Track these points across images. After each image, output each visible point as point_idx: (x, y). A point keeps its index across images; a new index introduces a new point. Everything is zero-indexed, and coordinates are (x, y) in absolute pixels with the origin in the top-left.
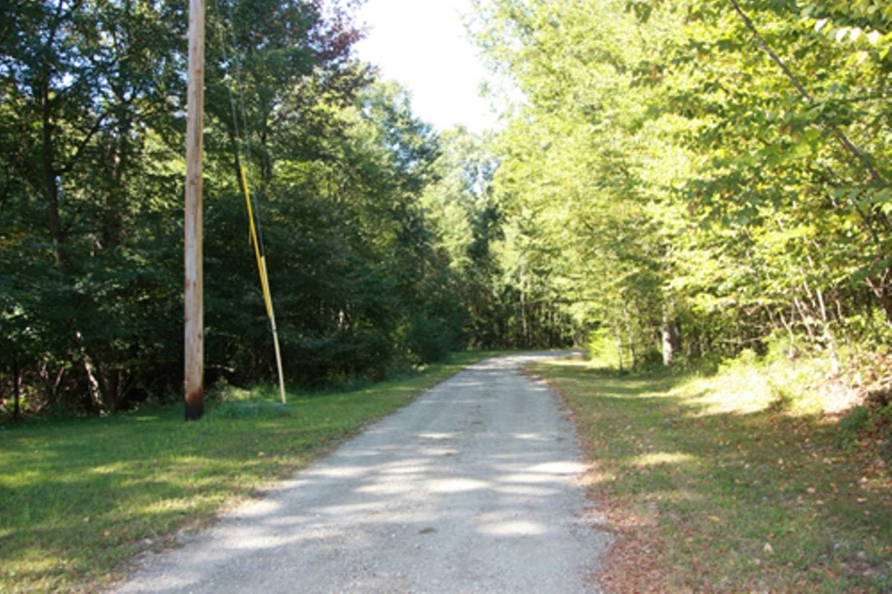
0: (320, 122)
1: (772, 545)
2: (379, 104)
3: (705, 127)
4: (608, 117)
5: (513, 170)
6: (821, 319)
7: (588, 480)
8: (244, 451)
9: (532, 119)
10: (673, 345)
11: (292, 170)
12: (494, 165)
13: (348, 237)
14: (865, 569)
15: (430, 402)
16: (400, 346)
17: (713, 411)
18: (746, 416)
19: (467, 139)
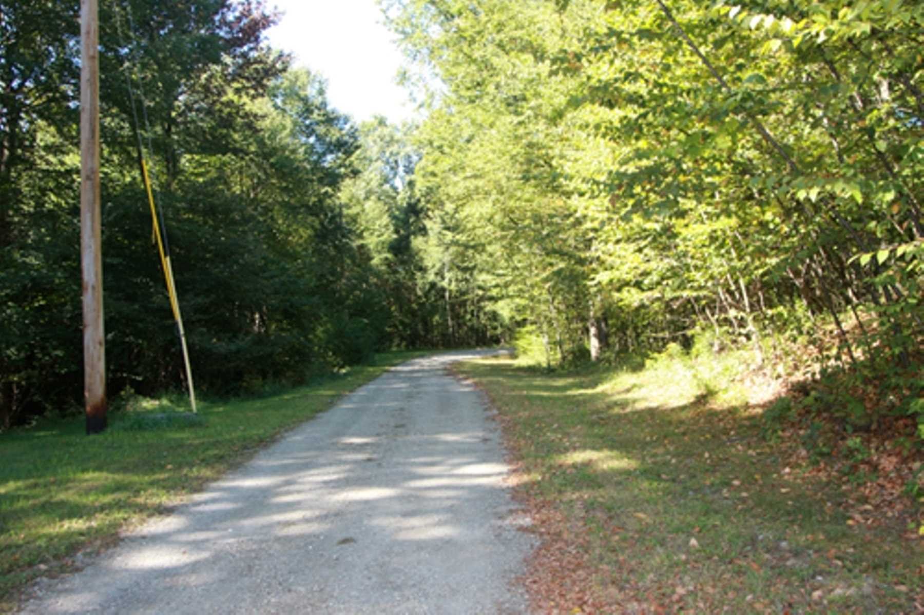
0: (230, 114)
1: (698, 539)
2: (292, 93)
3: (626, 117)
4: (531, 108)
5: (435, 163)
6: (744, 311)
7: (513, 481)
8: (149, 464)
9: (454, 109)
10: (600, 341)
11: (201, 164)
12: (415, 158)
13: (262, 236)
14: (788, 559)
15: (350, 406)
16: (320, 347)
17: (640, 406)
18: (673, 410)
19: (386, 131)
